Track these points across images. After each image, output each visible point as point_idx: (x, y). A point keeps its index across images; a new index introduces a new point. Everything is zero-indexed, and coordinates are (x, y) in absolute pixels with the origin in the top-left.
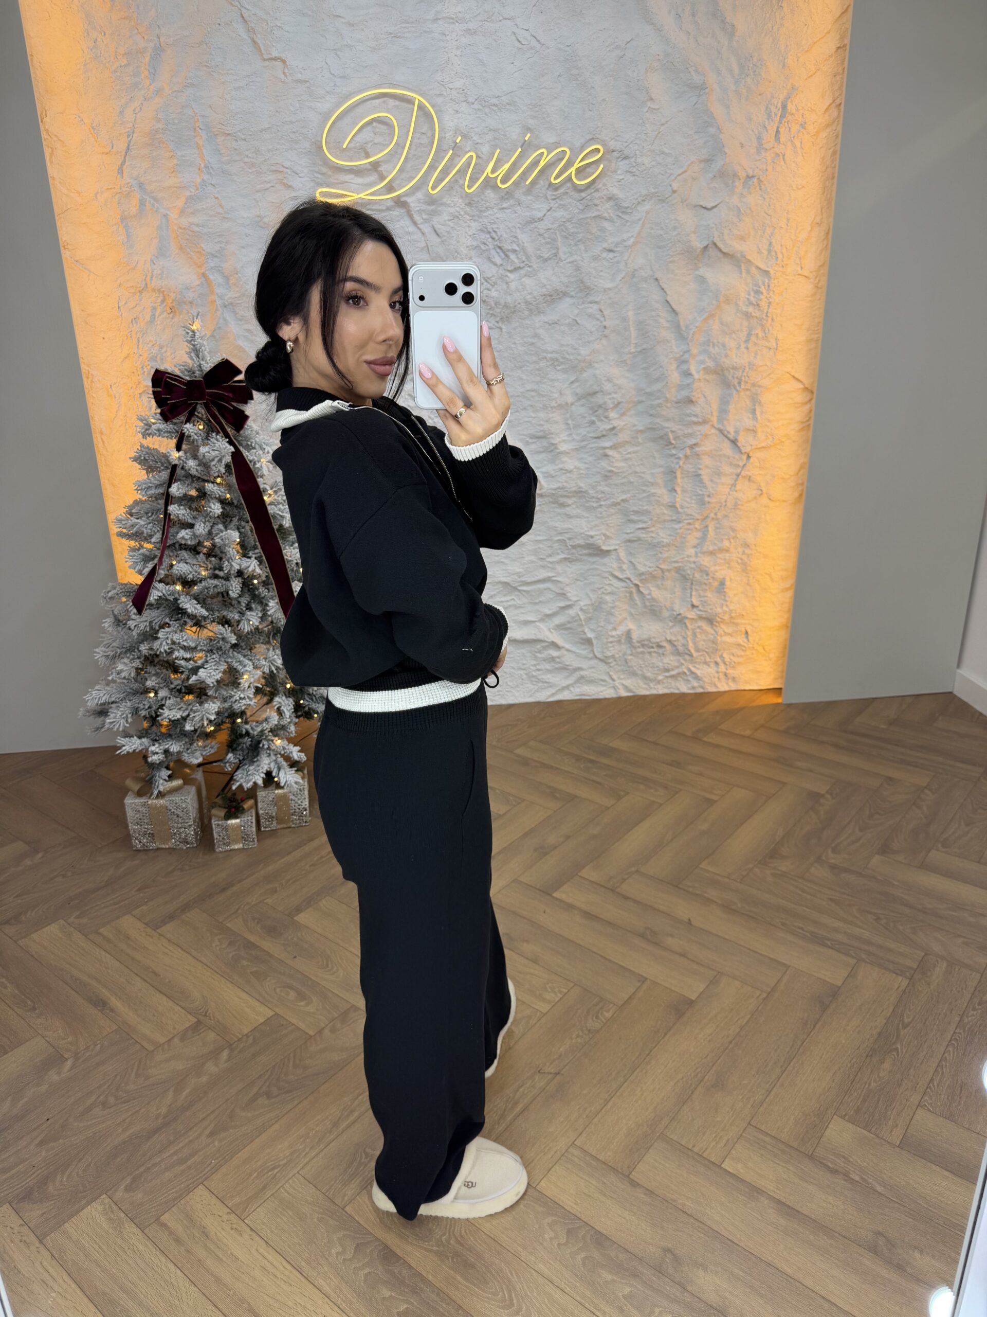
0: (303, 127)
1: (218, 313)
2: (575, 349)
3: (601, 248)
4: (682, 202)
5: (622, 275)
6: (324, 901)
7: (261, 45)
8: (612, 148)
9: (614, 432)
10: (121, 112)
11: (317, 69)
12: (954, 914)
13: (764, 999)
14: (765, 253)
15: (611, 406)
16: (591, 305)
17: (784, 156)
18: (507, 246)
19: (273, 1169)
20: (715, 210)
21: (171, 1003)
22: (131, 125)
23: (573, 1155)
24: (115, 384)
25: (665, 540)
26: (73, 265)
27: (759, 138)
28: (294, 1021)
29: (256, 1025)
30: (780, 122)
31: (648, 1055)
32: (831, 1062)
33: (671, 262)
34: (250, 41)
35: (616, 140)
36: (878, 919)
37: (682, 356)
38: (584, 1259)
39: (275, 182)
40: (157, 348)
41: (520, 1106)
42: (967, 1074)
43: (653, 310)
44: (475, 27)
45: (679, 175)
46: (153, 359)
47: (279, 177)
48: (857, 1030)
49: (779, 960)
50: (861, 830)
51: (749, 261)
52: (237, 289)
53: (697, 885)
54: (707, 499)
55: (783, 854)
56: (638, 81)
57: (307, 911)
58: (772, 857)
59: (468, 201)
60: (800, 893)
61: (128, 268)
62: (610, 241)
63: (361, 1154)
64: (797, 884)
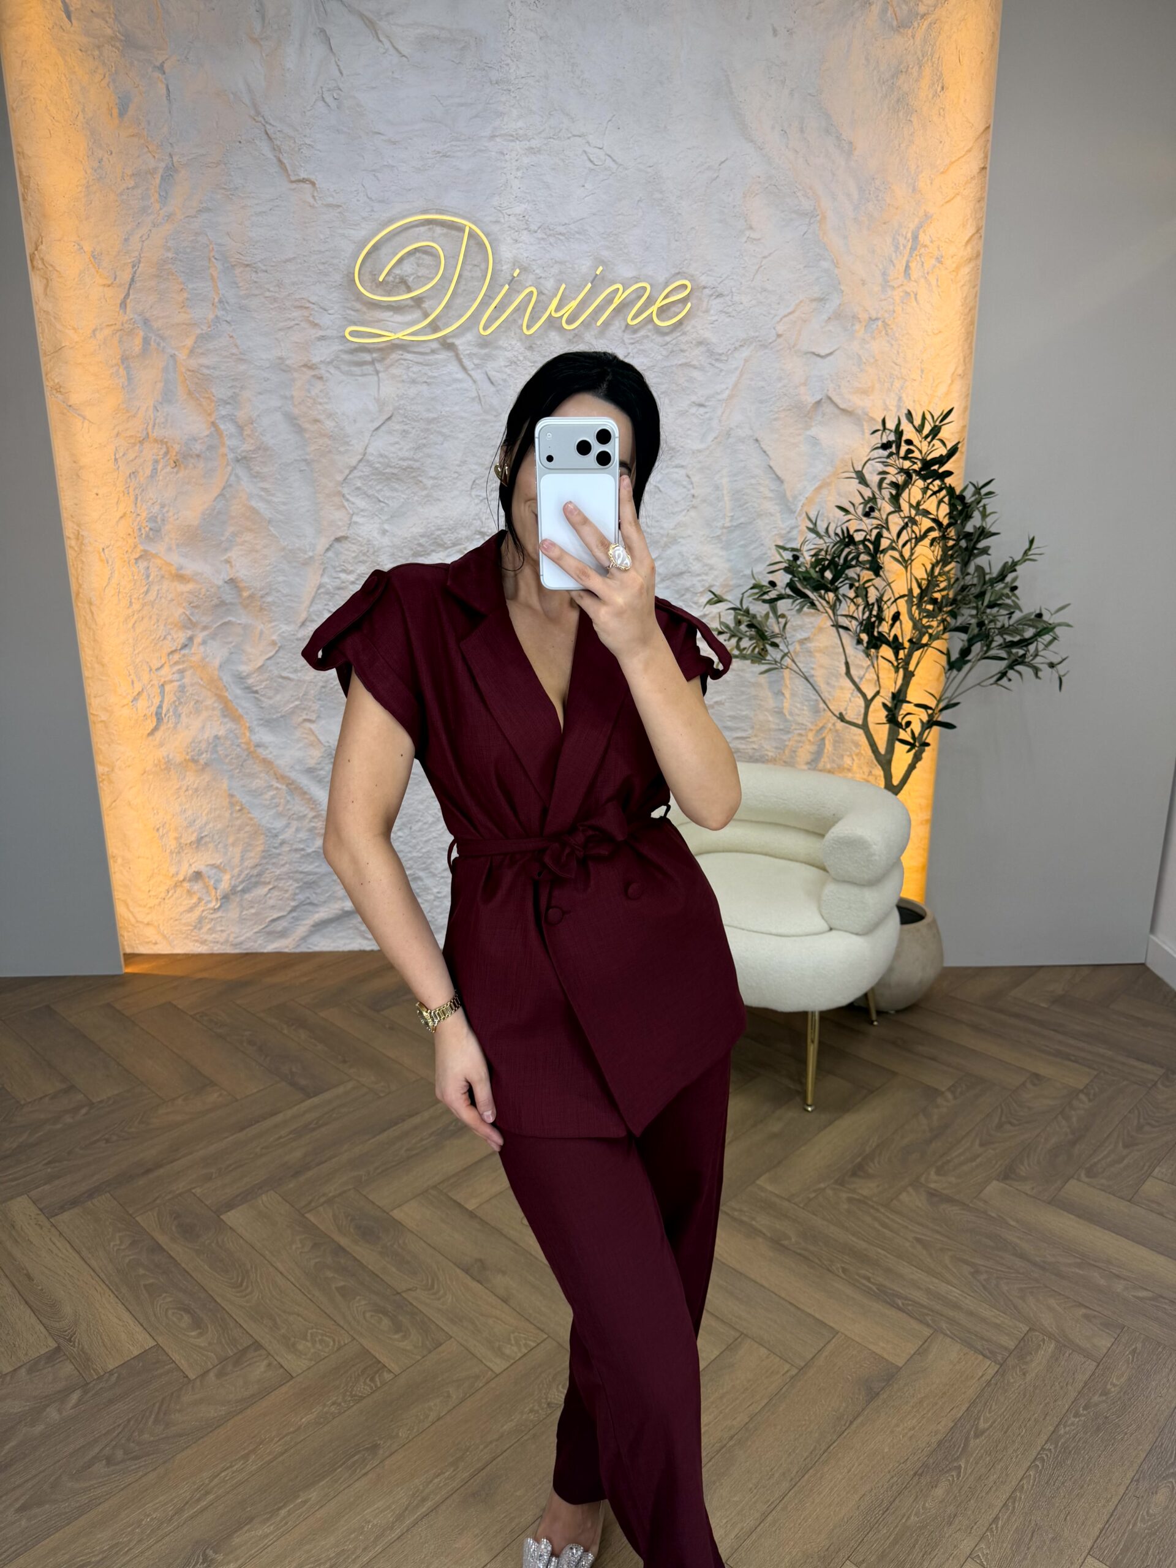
0: (333, 258)
1: (229, 468)
2: (657, 521)
3: (689, 402)
4: (790, 349)
5: (715, 435)
6: (264, 1197)
7: (288, 166)
8: (703, 283)
10: (126, 240)
11: (352, 192)
13: (792, 1377)
14: (894, 409)
15: (701, 589)
16: (676, 470)
17: (916, 295)
20: (831, 358)
21: (34, 1320)
22: (137, 254)
24: (108, 547)
25: (770, 754)
26: (65, 411)
27: (884, 274)
28: (175, 1357)
29: (126, 1359)
30: (911, 255)
32: (862, 1478)
33: (775, 419)
34: (275, 160)
35: (708, 275)
36: (976, 1272)
37: (789, 532)
39: (300, 319)
40: (157, 507)
41: (429, 1504)
42: (1045, 1513)
43: (753, 477)
44: (538, 146)
45: (785, 316)
46: (153, 519)
47: (306, 314)
48: (910, 1434)
49: (827, 1322)
50: (982, 1145)
51: (873, 419)
52: (252, 441)
53: (745, 1209)
54: (822, 705)
55: (870, 1171)
56: (734, 206)
57: (240, 1208)
58: (854, 1174)
59: (529, 345)
60: (879, 1227)
61: (128, 414)
62: (700, 394)
63: (198, 1557)
64: (878, 1215)
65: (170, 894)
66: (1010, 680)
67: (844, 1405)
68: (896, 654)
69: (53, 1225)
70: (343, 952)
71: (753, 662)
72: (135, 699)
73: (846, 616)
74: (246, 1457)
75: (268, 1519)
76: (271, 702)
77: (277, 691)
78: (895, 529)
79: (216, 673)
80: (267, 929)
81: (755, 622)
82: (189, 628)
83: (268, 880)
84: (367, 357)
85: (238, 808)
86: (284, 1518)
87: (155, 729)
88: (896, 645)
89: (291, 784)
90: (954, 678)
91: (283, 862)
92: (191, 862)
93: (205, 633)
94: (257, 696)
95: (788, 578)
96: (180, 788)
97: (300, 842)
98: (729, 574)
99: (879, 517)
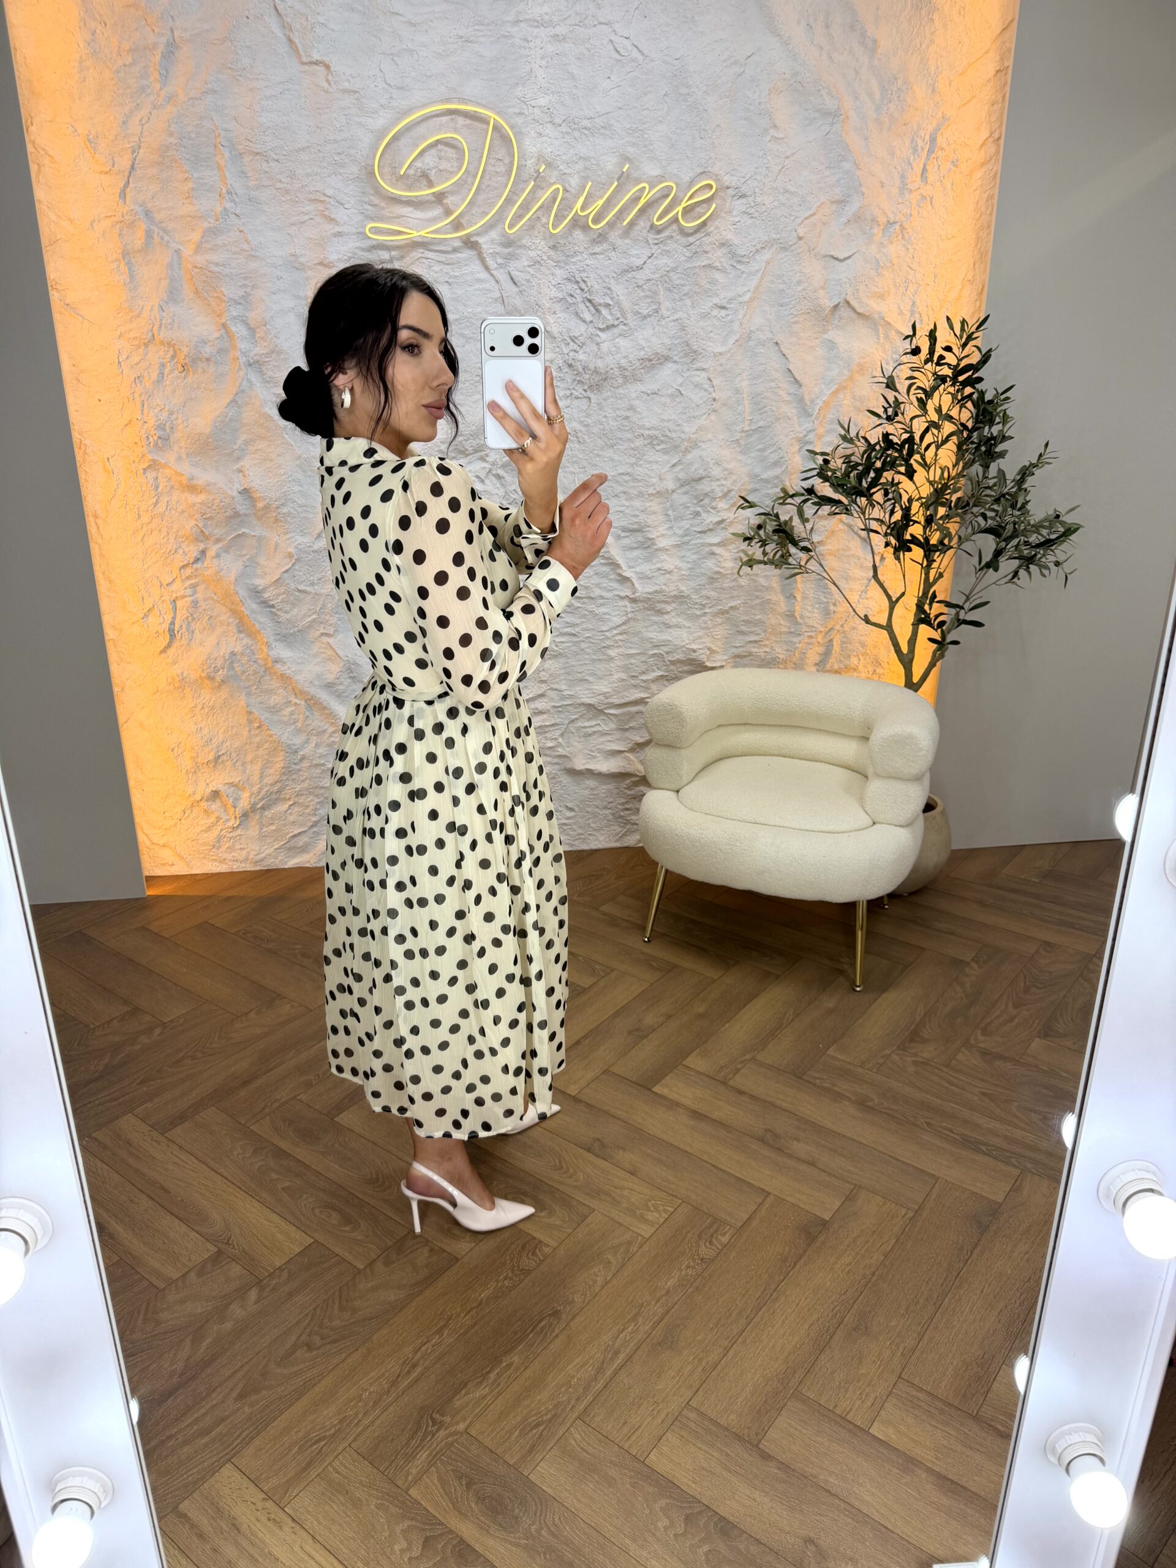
0: (350, 148)
1: (242, 373)
2: (678, 425)
3: (711, 304)
4: (810, 252)
5: (736, 338)
7: (299, 45)
8: (727, 184)
9: (722, 526)
10: (124, 123)
11: (369, 77)
13: (911, 1219)
14: (908, 314)
15: (720, 494)
16: (698, 373)
17: (932, 198)
18: (598, 300)
19: (319, 1441)
20: (848, 261)
21: (184, 1228)
22: (137, 138)
23: (686, 1417)
24: (113, 456)
25: (781, 656)
26: (63, 310)
27: (903, 177)
28: (337, 1250)
29: (291, 1256)
30: (928, 158)
31: (775, 1290)
32: (995, 1297)
33: (795, 323)
34: (284, 39)
35: (732, 175)
37: (806, 436)
38: (707, 1554)
39: (314, 213)
40: (165, 414)
41: (622, 1356)
43: (772, 381)
44: (564, 33)
45: (806, 218)
46: (161, 427)
47: (320, 208)
49: (926, 1170)
50: (1015, 1007)
51: (888, 323)
52: (265, 344)
53: (825, 1077)
55: (925, 1036)
56: (760, 103)
57: (351, 1110)
58: (912, 1040)
59: (552, 244)
60: (947, 1085)
61: (131, 314)
62: (722, 296)
63: (427, 1421)
64: (942, 1074)
65: (186, 815)
66: (1021, 578)
67: (962, 1238)
68: (926, 556)
69: (169, 1140)
71: (774, 566)
72: (146, 616)
73: (877, 520)
74: (440, 1331)
75: (481, 1382)
76: (288, 616)
77: (294, 605)
79: (232, 587)
80: (288, 845)
82: (202, 541)
83: (288, 797)
85: (257, 725)
86: (495, 1380)
87: (169, 645)
88: (928, 548)
89: (310, 699)
91: (304, 778)
92: (208, 781)
93: (220, 545)
94: (273, 610)
96: (195, 706)
98: (747, 479)
99: (903, 421)
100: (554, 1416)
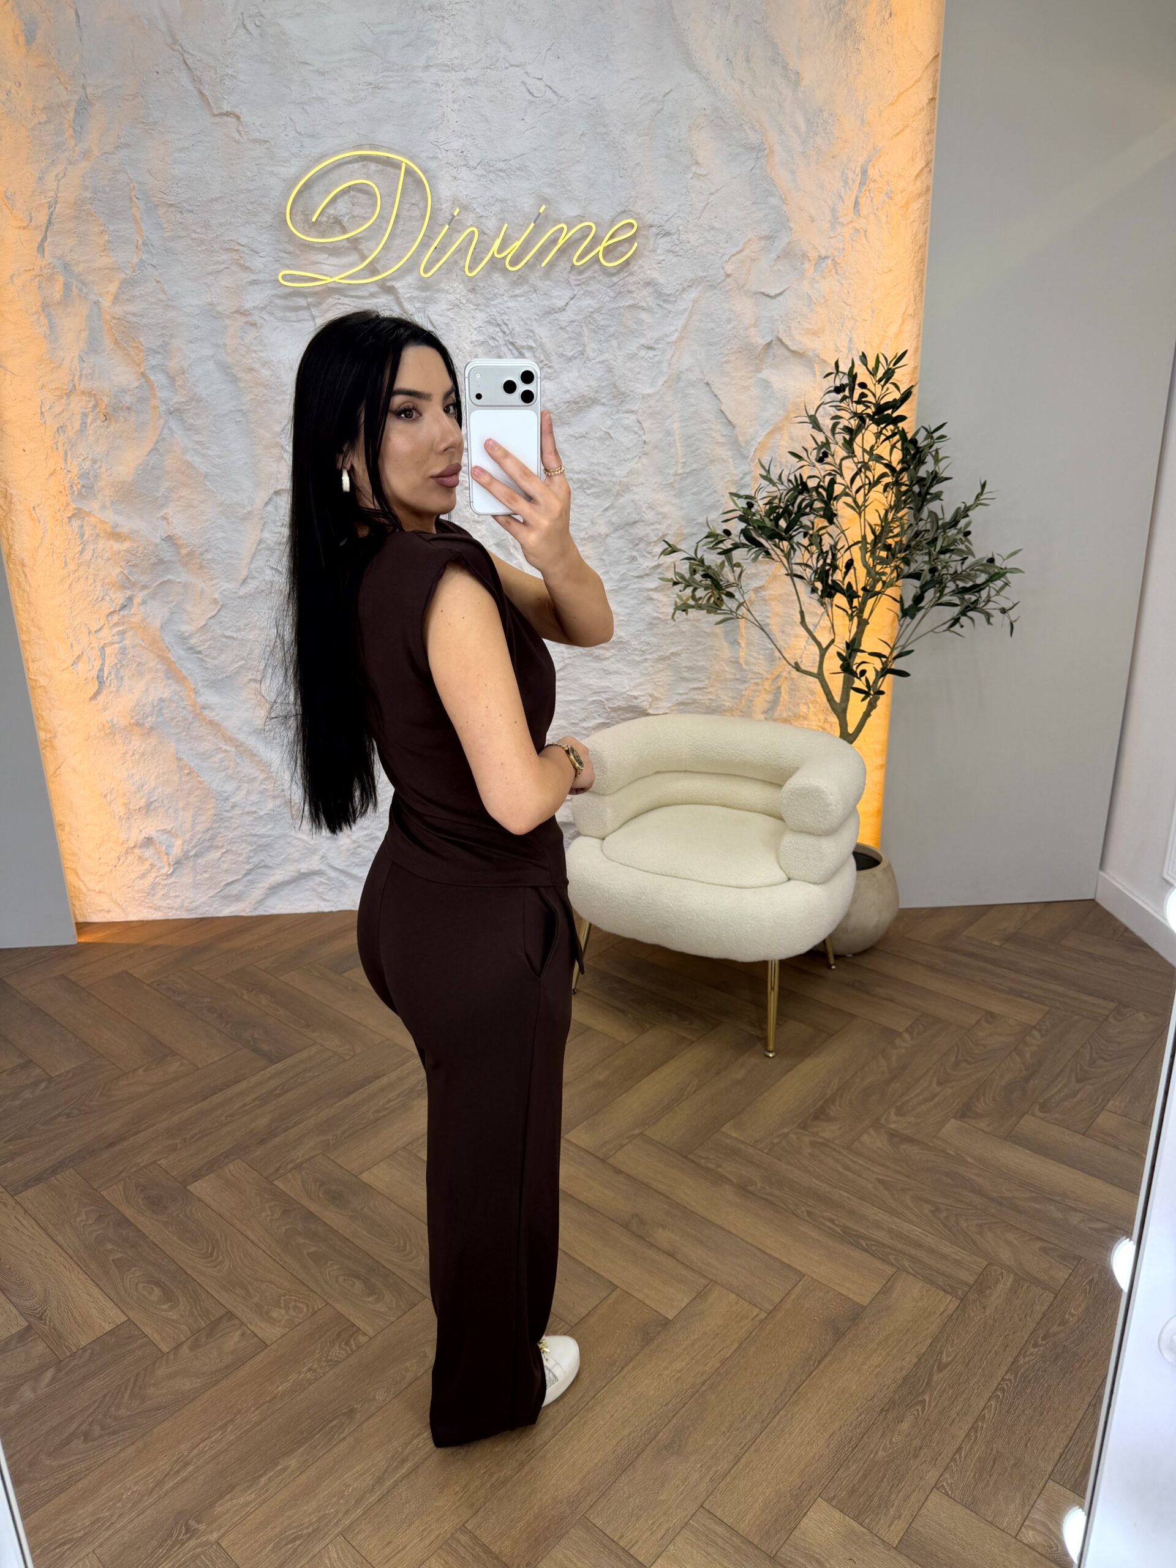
0: (262, 197)
1: (162, 421)
2: (608, 469)
3: (638, 345)
4: (739, 289)
5: (665, 379)
6: (231, 1166)
7: (210, 97)
8: (649, 222)
9: (656, 571)
10: (40, 179)
11: (279, 126)
12: (1038, 1206)
13: (762, 1321)
14: (846, 351)
15: (653, 538)
16: (627, 415)
17: (866, 232)
18: (518, 342)
19: (64, 1544)
20: (780, 298)
22: (52, 194)
24: (38, 505)
25: (727, 704)
27: (833, 210)
28: (148, 1331)
29: (99, 1335)
30: (860, 190)
31: (592, 1398)
32: (831, 1417)
34: (196, 93)
35: (654, 213)
36: (936, 1210)
37: (742, 478)
39: (230, 262)
40: (88, 463)
41: (408, 1465)
42: (1006, 1440)
43: (705, 422)
44: (475, 77)
45: (734, 255)
46: (84, 475)
47: (235, 257)
48: (875, 1372)
49: (793, 1265)
50: (939, 1084)
51: (824, 361)
52: (184, 392)
53: (712, 1157)
54: (777, 654)
55: (831, 1113)
56: (680, 141)
57: (207, 1177)
58: (816, 1118)
59: (471, 287)
60: (842, 1170)
61: (53, 365)
62: (649, 336)
63: (181, 1528)
64: (840, 1157)
65: (121, 861)
66: (962, 626)
67: (812, 1346)
68: (850, 603)
69: (18, 1203)
70: (301, 914)
71: (709, 612)
72: (75, 663)
73: (800, 564)
74: (224, 1427)
75: (249, 1487)
76: (215, 662)
77: (221, 651)
78: (848, 474)
79: (158, 633)
80: (222, 894)
81: (710, 572)
82: (128, 588)
83: (220, 845)
84: (303, 302)
85: (186, 771)
86: (265, 1486)
87: (98, 692)
88: (850, 594)
89: (241, 746)
90: (908, 625)
91: (234, 826)
92: (141, 827)
93: (145, 592)
94: (200, 656)
95: (743, 525)
96: (126, 753)
97: (251, 805)
98: (683, 523)
99: (833, 463)
100: (314, 1531)
